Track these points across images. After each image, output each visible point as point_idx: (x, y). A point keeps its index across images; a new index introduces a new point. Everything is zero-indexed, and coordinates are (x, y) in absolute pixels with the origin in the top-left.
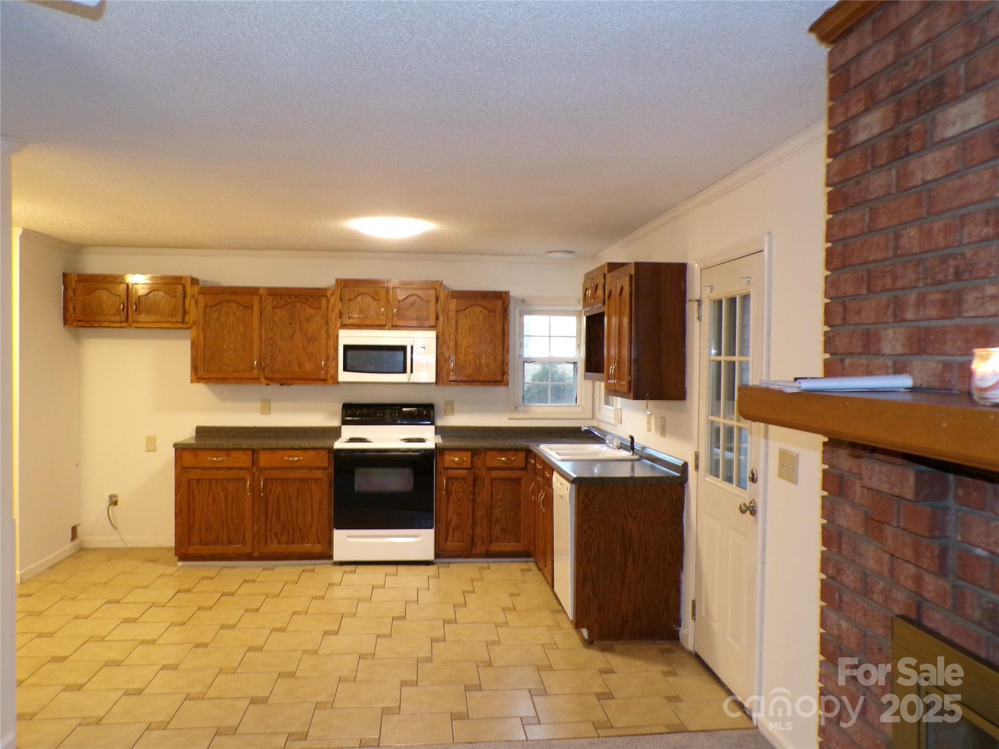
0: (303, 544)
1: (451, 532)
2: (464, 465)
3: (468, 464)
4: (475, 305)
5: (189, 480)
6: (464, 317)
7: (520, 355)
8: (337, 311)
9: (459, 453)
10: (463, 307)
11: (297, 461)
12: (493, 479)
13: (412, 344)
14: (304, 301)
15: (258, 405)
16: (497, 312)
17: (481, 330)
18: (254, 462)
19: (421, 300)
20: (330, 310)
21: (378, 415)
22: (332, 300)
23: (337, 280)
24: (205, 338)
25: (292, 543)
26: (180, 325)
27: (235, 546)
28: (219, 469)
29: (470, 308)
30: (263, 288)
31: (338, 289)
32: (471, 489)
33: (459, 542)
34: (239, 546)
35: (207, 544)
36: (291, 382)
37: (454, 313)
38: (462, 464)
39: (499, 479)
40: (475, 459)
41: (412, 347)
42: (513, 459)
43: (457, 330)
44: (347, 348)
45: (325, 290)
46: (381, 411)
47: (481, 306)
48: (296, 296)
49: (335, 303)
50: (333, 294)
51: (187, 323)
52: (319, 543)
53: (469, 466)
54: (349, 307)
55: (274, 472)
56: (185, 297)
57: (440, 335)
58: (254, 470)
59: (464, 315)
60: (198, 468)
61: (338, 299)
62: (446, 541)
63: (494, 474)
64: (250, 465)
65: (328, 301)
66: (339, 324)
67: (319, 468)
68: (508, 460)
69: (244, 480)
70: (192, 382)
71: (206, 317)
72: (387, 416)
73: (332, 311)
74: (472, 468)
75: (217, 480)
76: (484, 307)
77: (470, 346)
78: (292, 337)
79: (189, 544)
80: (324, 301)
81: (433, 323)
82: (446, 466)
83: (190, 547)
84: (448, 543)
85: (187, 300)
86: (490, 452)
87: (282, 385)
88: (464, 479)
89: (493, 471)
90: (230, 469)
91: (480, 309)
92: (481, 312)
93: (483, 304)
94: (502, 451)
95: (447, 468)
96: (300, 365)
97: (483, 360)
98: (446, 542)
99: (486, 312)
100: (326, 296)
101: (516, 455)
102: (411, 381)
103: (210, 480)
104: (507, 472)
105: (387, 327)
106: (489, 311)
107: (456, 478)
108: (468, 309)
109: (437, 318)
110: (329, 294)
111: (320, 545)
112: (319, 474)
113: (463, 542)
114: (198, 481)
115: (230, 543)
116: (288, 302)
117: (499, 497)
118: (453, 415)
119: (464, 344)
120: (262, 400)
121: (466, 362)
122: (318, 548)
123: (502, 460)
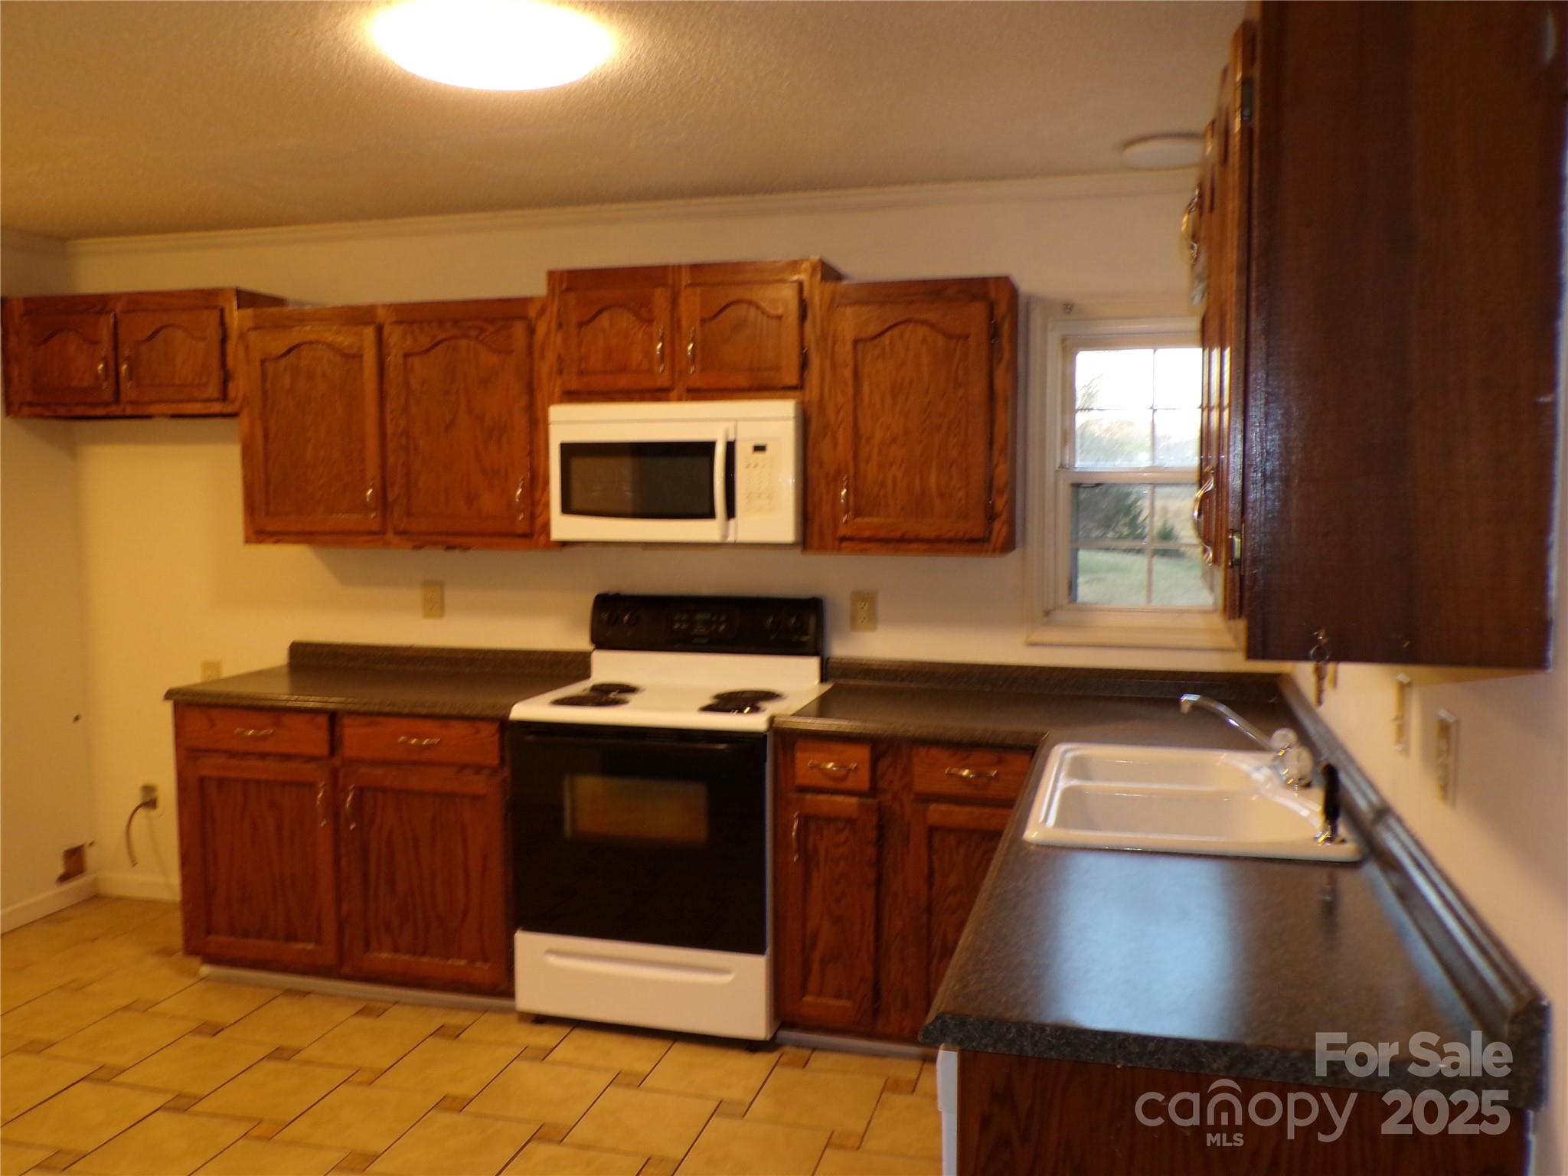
0: (448, 958)
1: (816, 968)
2: (849, 784)
3: (861, 780)
4: (907, 321)
5: (202, 780)
6: (878, 358)
7: (1062, 466)
8: (551, 357)
9: (838, 747)
10: (873, 329)
11: (428, 746)
12: (932, 830)
13: (731, 438)
14: (473, 333)
15: (416, 595)
16: (971, 340)
17: (927, 392)
18: (334, 743)
19: (760, 313)
20: (536, 354)
21: (676, 626)
22: (541, 329)
23: (552, 275)
24: (266, 436)
25: (424, 953)
26: (217, 407)
27: (300, 946)
28: (263, 756)
29: (896, 331)
30: (384, 306)
31: (553, 298)
32: (871, 852)
33: (838, 996)
34: (310, 946)
35: (246, 934)
36: (468, 540)
37: (849, 346)
38: (844, 778)
39: (951, 830)
40: (883, 764)
41: (730, 447)
42: (994, 773)
43: (857, 393)
44: (570, 451)
45: (524, 302)
46: (684, 617)
47: (924, 322)
48: (456, 322)
49: (548, 333)
50: (542, 311)
51: (233, 402)
52: (485, 960)
53: (865, 786)
54: (579, 345)
55: (379, 771)
56: (224, 340)
57: (814, 411)
58: (337, 762)
59: (877, 352)
60: (216, 751)
61: (554, 325)
62: (803, 992)
63: (937, 813)
64: (323, 749)
65: (531, 331)
66: (557, 391)
67: (479, 769)
68: (979, 775)
69: (311, 786)
70: (248, 541)
71: (268, 385)
72: (700, 629)
73: (542, 356)
74: (874, 790)
75: (258, 782)
76: (932, 326)
77: (894, 440)
78: (450, 427)
79: (209, 932)
80: (519, 330)
81: (792, 378)
82: (799, 781)
83: (211, 938)
84: (808, 999)
85: (231, 346)
86: (923, 751)
87: (450, 547)
88: (851, 822)
89: (933, 807)
90: (287, 757)
91: (922, 331)
92: (924, 340)
93: (932, 316)
94: (962, 747)
95: (804, 789)
96: (471, 499)
97: (933, 480)
98: (803, 995)
99: (941, 341)
100: (524, 317)
101: (1000, 762)
102: (731, 539)
103: (246, 782)
104: (977, 811)
105: (674, 394)
106: (949, 336)
107: (830, 820)
108: (888, 335)
109: (804, 364)
110: (532, 313)
111: (487, 966)
112: (479, 784)
113: (849, 997)
114: (221, 782)
115: (291, 937)
116: (439, 338)
117: (953, 880)
118: (874, 628)
119: (879, 435)
120: (428, 584)
121: (883, 485)
122: (482, 971)
123: (962, 777)
